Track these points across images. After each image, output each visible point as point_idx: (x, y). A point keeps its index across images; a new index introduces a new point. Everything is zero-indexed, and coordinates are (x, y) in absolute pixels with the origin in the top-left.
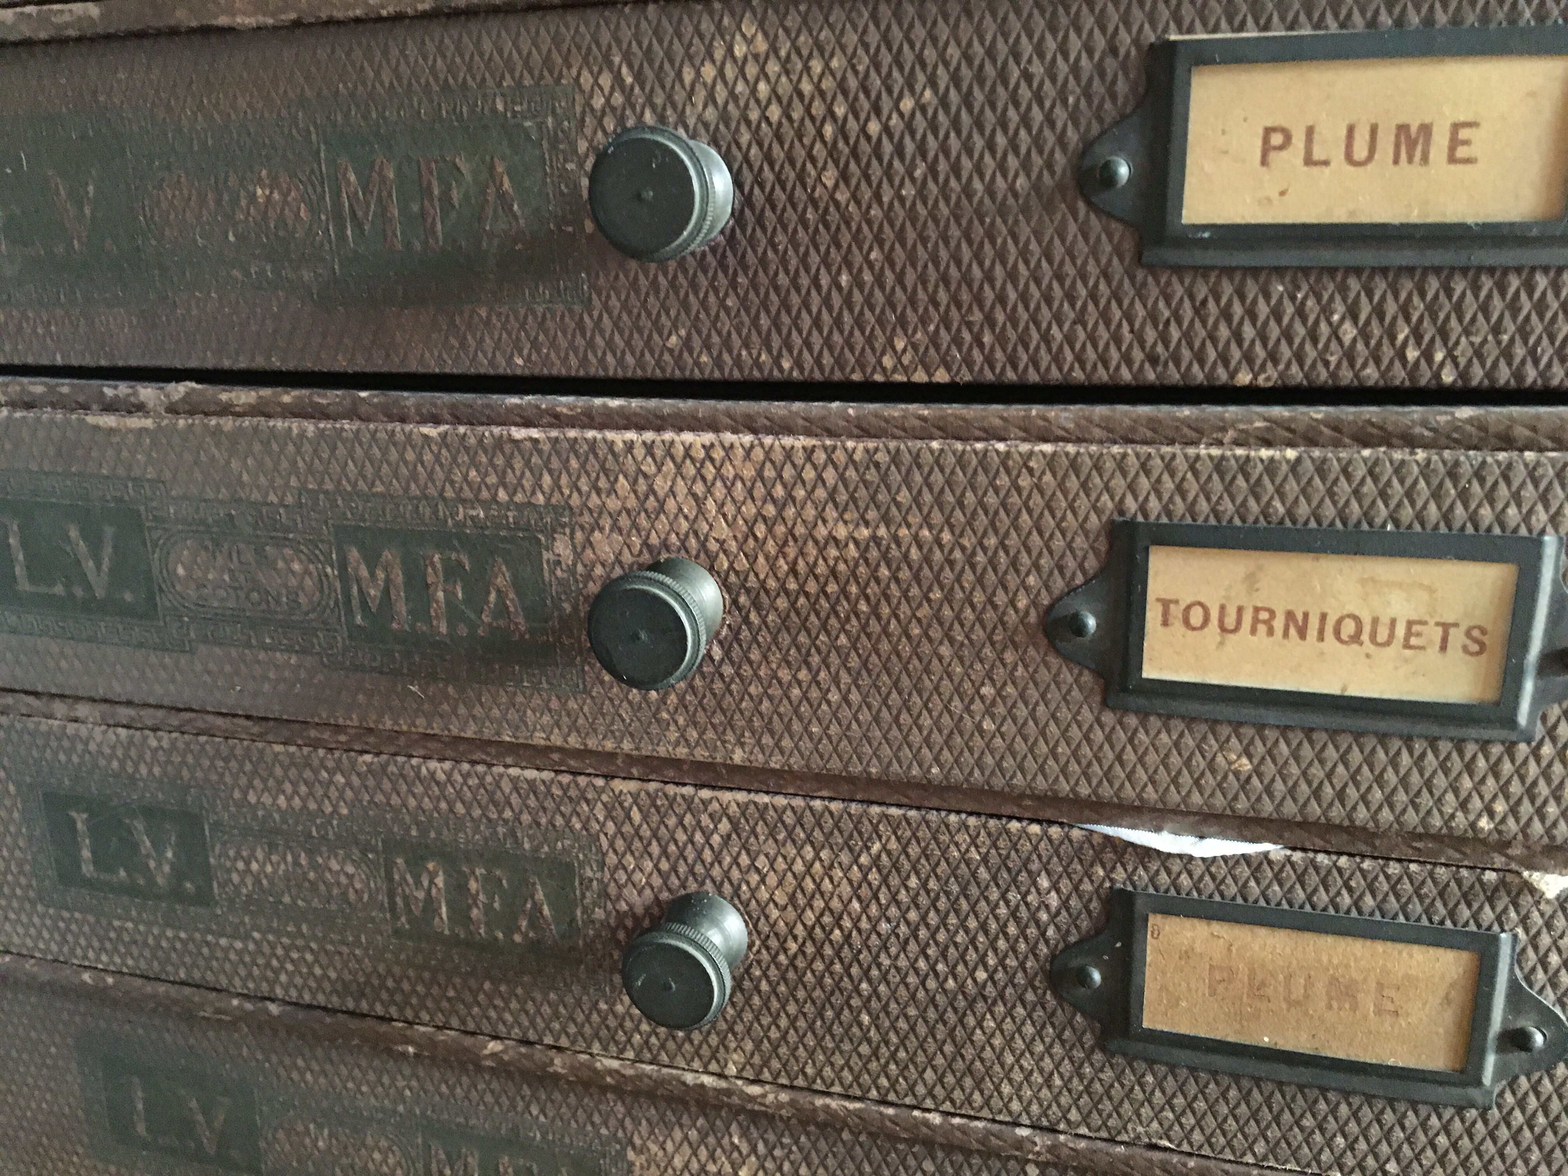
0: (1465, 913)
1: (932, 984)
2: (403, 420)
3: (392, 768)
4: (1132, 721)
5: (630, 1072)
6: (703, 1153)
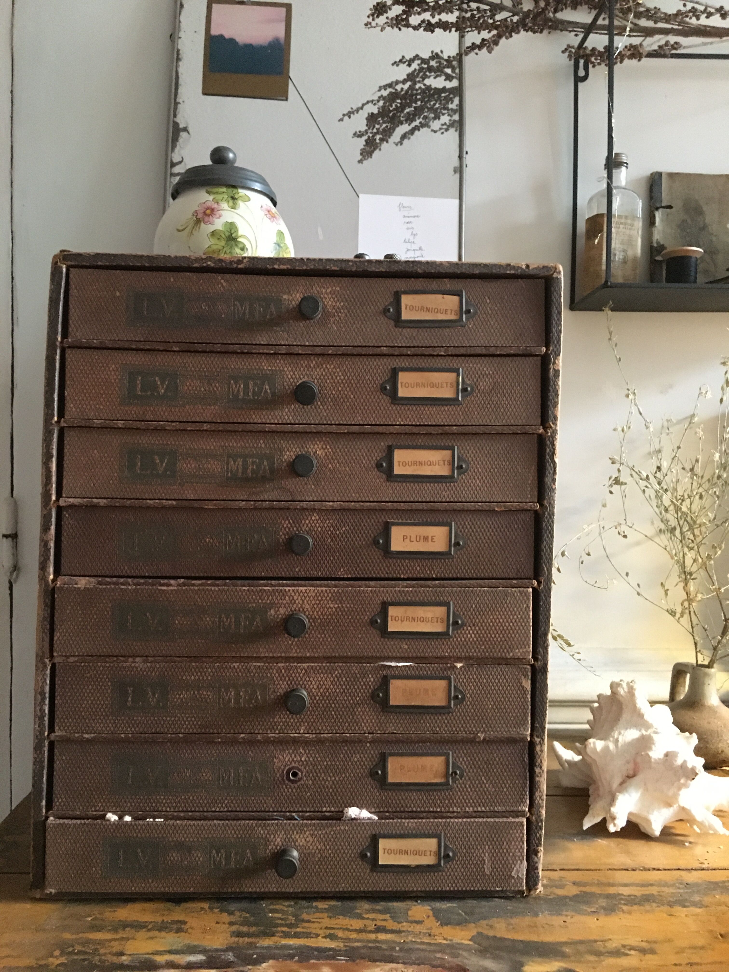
0: (445, 673)
2: (238, 586)
3: (224, 666)
4: (386, 640)
5: (277, 736)
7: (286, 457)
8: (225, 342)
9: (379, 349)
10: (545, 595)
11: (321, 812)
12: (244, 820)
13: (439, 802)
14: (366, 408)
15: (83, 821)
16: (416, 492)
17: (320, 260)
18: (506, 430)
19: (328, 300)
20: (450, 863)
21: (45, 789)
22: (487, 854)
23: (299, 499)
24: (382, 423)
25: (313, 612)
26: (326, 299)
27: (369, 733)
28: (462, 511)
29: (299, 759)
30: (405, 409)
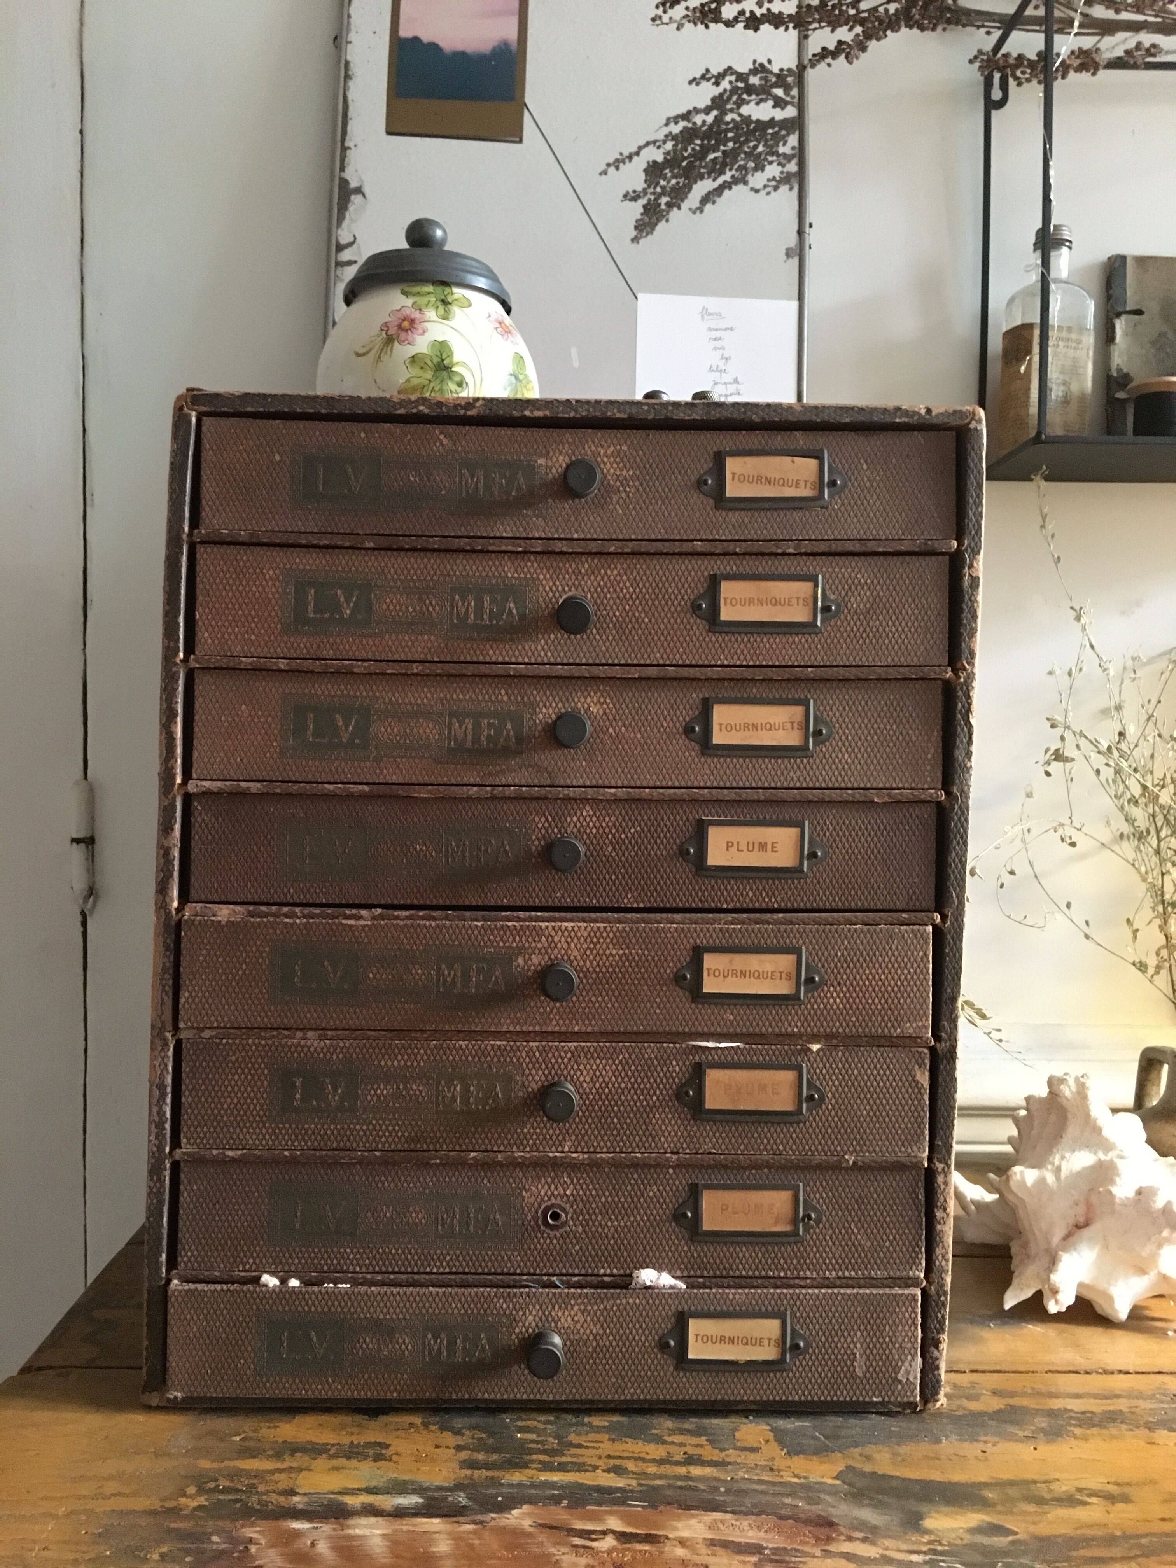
0: (793, 1059)
1: (638, 1104)
2: (465, 921)
3: (444, 1045)
4: (700, 1006)
5: (528, 1155)
6: (553, 1186)
7: (541, 716)
8: (446, 534)
9: (690, 544)
10: (953, 938)
11: (598, 1275)
12: (476, 1286)
13: (782, 1261)
14: (669, 638)
15: (225, 1287)
16: (747, 772)
17: (598, 402)
18: (893, 673)
19: (608, 465)
20: (801, 1357)
21: (165, 1236)
22: (858, 1345)
23: (562, 783)
24: (694, 663)
25: (585, 962)
26: (605, 464)
27: (672, 1153)
28: (822, 802)
29: (562, 1192)
30: (730, 640)
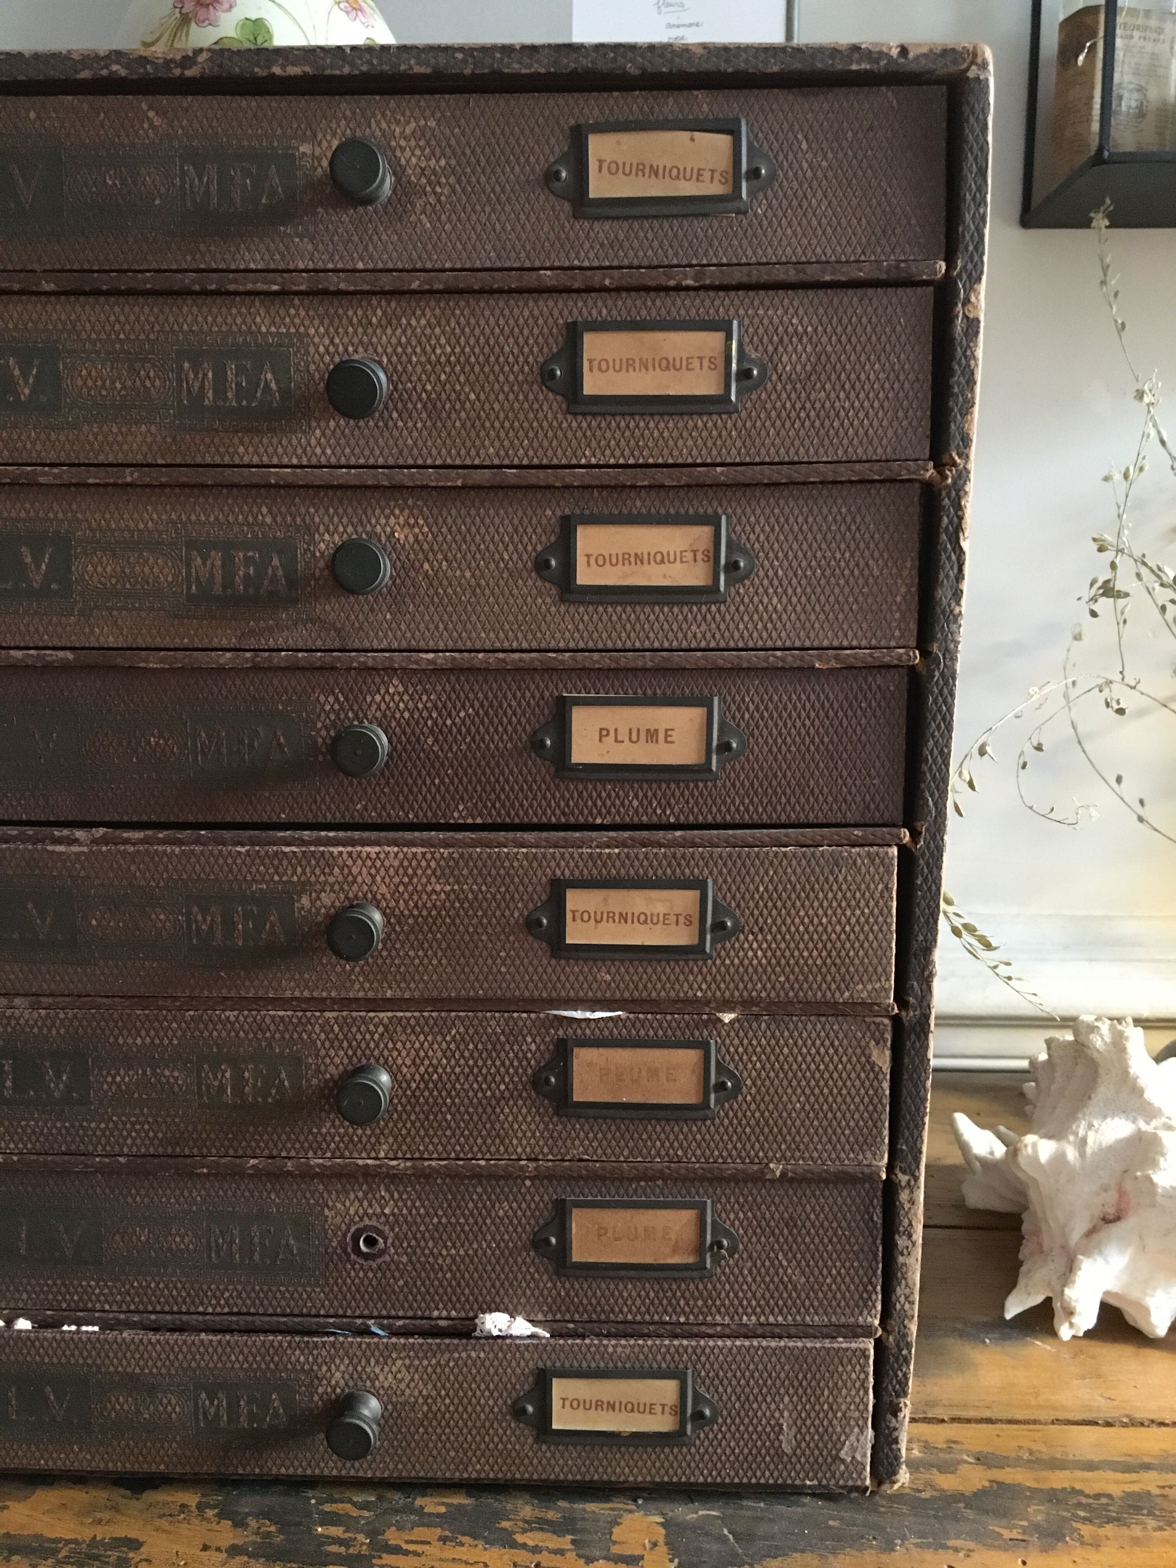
0: (697, 1033)
1: (480, 1095)
2: (224, 844)
3: (205, 1017)
4: (563, 962)
5: (328, 1165)
6: (365, 1203)
7: (322, 546)
8: (164, 267)
9: (534, 274)
10: (928, 864)
11: (430, 1319)
12: (265, 1332)
13: (682, 1302)
14: (507, 424)
16: (628, 626)
18: (844, 473)
19: (408, 153)
20: (707, 1429)
22: (786, 1414)
23: (357, 645)
24: (545, 461)
25: (397, 902)
26: (402, 149)
27: (528, 1159)
28: (738, 670)
29: (379, 1210)
30: (599, 426)
